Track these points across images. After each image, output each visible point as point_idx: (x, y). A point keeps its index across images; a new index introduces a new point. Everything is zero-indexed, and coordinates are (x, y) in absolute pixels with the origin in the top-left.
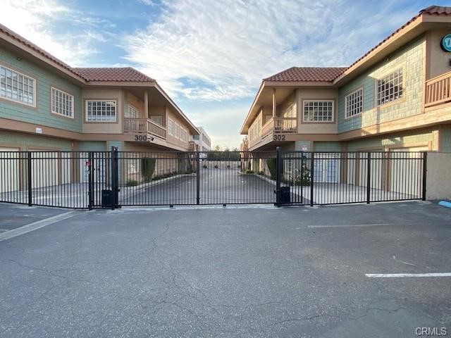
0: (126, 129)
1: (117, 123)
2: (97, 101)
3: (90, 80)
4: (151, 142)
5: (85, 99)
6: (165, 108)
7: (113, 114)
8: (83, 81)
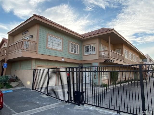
0: (100, 57)
1: (96, 54)
2: (88, 46)
3: (85, 37)
4: (113, 62)
5: (84, 45)
6: (122, 45)
7: (94, 50)
8: (82, 38)
